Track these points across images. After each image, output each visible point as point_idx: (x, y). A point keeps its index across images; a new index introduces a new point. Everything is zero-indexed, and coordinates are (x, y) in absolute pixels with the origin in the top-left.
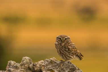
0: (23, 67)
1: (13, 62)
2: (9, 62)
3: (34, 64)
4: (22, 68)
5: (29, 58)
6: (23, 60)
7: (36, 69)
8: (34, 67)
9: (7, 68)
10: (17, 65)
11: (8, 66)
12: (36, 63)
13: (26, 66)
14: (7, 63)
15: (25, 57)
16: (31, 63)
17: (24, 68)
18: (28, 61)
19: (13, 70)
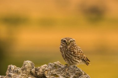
0: (24, 71)
1: (13, 66)
2: (9, 66)
3: (36, 69)
4: (23, 73)
5: (31, 62)
6: (24, 64)
7: (38, 74)
8: (37, 71)
9: (7, 73)
10: (18, 70)
11: (8, 71)
12: (39, 67)
13: (27, 70)
14: (7, 67)
15: (27, 61)
16: (33, 68)
17: (26, 72)
18: (30, 65)
19: (14, 75)
